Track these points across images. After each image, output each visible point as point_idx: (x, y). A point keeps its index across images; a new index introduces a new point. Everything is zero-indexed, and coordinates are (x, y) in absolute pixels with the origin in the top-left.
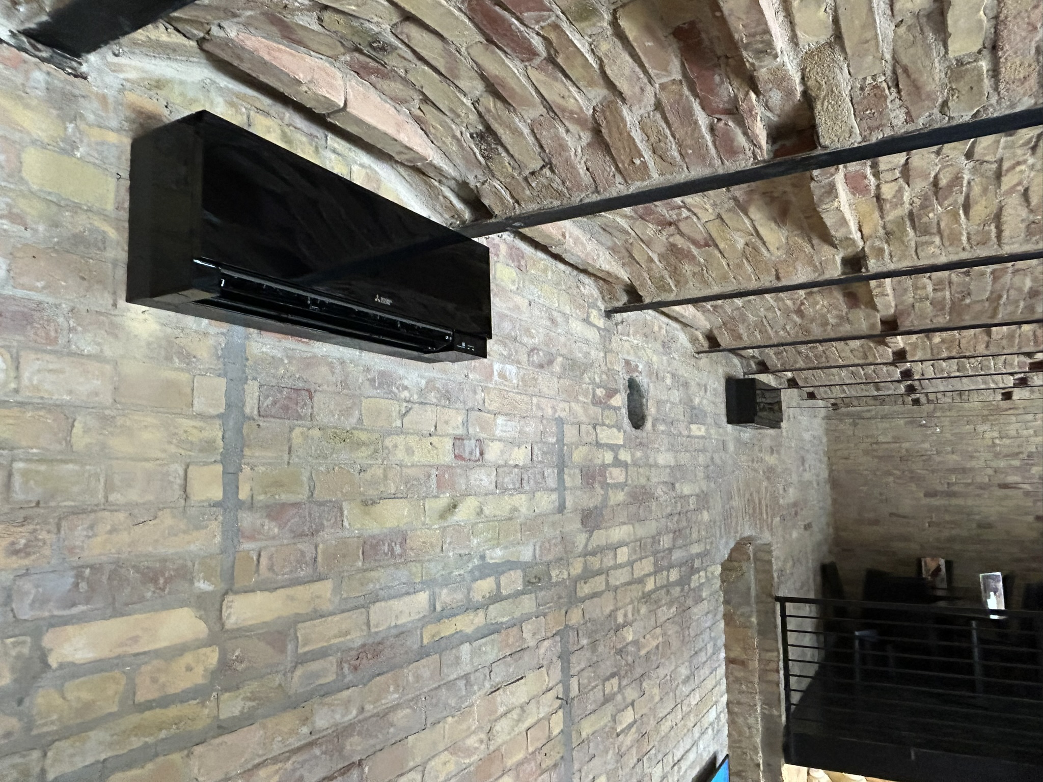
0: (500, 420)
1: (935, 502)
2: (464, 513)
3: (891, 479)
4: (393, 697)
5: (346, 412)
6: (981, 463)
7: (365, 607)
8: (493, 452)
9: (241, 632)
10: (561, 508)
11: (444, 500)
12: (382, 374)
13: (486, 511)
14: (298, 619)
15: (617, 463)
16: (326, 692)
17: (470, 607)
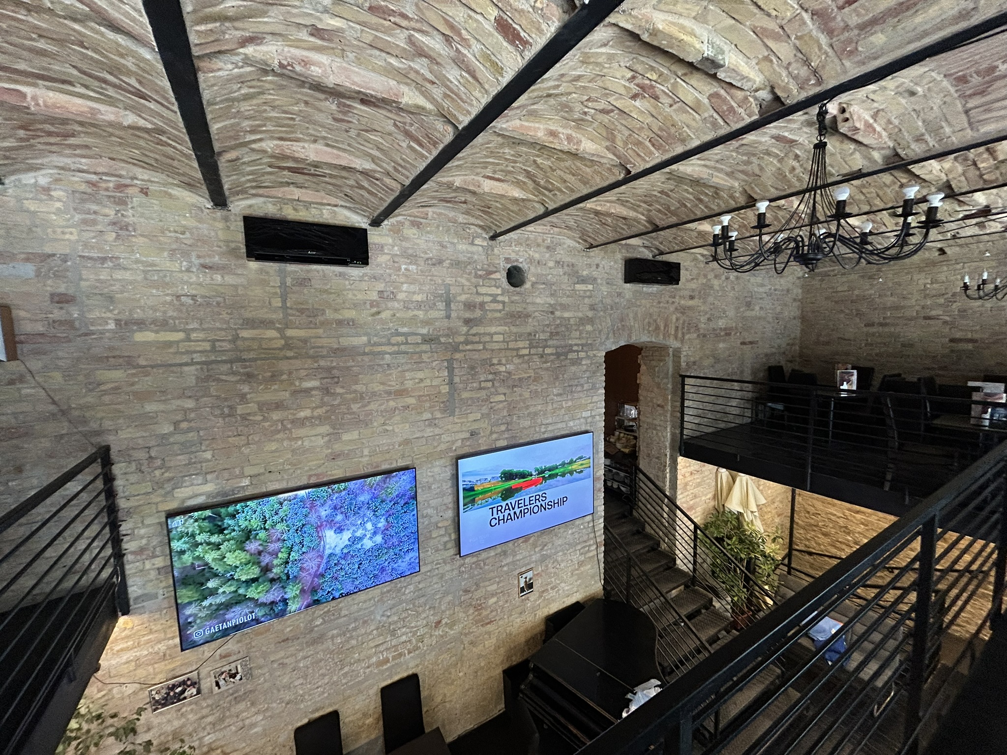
0: (405, 285)
1: (872, 330)
2: (385, 315)
3: (842, 316)
4: (351, 363)
5: (326, 284)
6: (913, 302)
7: (338, 338)
8: (401, 296)
9: (291, 338)
10: (448, 317)
11: (375, 310)
12: (340, 273)
13: (398, 315)
14: (311, 337)
15: (494, 301)
16: (323, 357)
17: (389, 344)
